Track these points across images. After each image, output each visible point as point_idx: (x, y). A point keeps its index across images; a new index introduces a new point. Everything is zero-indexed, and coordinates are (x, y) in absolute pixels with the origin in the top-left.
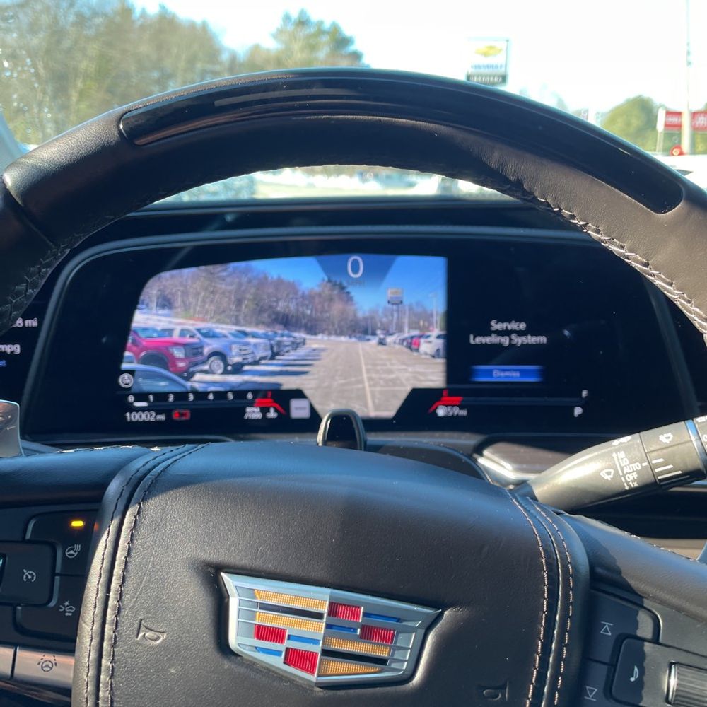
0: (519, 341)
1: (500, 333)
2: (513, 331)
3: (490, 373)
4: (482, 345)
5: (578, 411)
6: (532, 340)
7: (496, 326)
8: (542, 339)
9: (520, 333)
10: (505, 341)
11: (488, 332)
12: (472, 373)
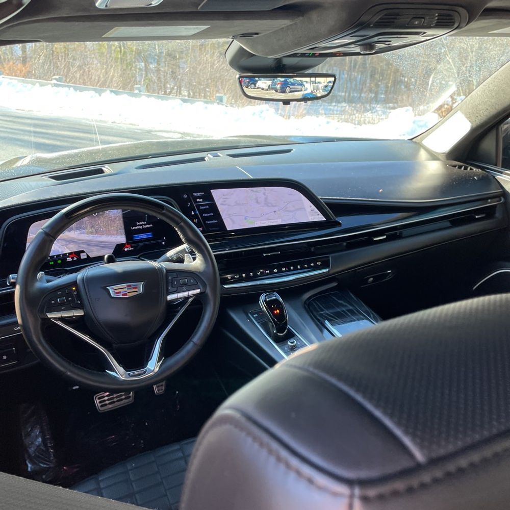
0: (145, 227)
1: (139, 225)
2: (143, 224)
3: (138, 237)
4: (135, 229)
5: (163, 243)
6: (149, 226)
7: (138, 224)
8: (151, 225)
9: (145, 225)
10: (141, 227)
11: (136, 226)
12: (133, 237)
